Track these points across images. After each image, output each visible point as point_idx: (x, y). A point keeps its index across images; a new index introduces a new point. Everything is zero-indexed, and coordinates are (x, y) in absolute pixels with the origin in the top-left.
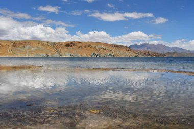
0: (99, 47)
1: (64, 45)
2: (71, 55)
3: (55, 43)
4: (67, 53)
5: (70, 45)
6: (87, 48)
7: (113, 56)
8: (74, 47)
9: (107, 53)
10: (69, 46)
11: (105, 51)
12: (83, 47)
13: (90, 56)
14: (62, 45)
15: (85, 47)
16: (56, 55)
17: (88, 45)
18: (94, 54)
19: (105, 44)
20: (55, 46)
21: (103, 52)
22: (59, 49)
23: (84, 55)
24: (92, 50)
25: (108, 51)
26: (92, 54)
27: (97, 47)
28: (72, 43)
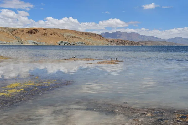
0: (67, 34)
1: (25, 31)
2: (34, 43)
3: (15, 30)
4: (29, 41)
6: (53, 36)
7: (83, 45)
8: (38, 34)
9: (77, 41)
10: (31, 33)
11: (75, 39)
12: (48, 34)
13: (57, 45)
14: (22, 31)
15: (51, 35)
16: (16, 43)
17: (55, 33)
18: (62, 42)
19: (75, 31)
20: (14, 33)
21: (72, 41)
22: (18, 37)
23: (50, 43)
24: (60, 37)
25: (77, 39)
26: (59, 42)
27: (65, 35)
28: (35, 30)
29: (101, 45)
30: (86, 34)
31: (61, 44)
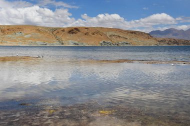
0: (111, 33)
1: (66, 31)
2: (75, 43)
3: (56, 29)
4: (70, 41)
5: (73, 31)
6: (96, 35)
7: (128, 45)
8: (79, 34)
9: (121, 41)
10: (73, 33)
11: (118, 39)
12: (90, 34)
13: (99, 45)
14: (63, 31)
15: (93, 34)
16: (56, 43)
17: (97, 32)
18: (104, 42)
19: (119, 29)
20: (55, 32)
21: (115, 40)
22: (59, 36)
23: (92, 43)
24: (102, 37)
25: (121, 39)
26: (101, 42)
27: (108, 34)
28: (77, 29)
29: (148, 45)
30: (132, 32)
31: (104, 44)
